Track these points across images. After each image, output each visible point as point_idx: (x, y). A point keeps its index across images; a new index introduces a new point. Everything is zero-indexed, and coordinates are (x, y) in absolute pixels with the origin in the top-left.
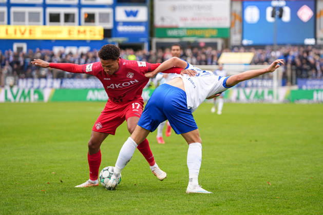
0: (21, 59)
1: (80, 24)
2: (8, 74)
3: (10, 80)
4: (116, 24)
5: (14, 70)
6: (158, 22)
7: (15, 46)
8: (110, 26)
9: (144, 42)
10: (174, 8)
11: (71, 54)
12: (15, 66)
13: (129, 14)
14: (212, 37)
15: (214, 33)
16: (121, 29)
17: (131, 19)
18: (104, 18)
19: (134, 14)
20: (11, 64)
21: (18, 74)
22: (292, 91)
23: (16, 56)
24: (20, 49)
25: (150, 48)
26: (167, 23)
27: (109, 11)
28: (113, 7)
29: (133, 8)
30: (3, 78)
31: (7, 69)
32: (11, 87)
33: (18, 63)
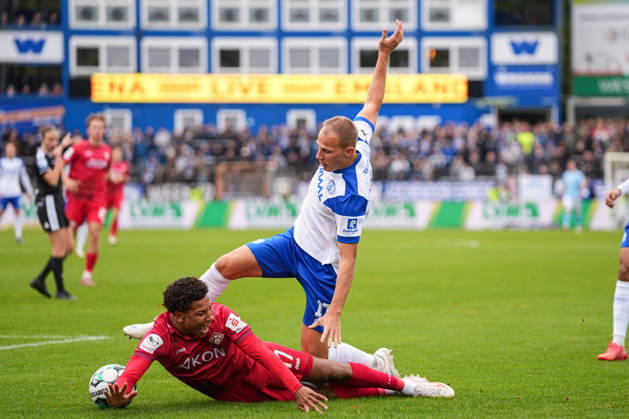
0: (304, 143)
1: (419, 71)
2: (280, 173)
3: (282, 185)
4: (492, 68)
5: (291, 164)
6: (579, 65)
7: (293, 117)
8: (479, 73)
9: (550, 107)
10: (613, 36)
11: (401, 131)
12: (293, 157)
13: (518, 49)
16: (503, 79)
17: (525, 59)
18: (468, 57)
19: (530, 48)
20: (285, 153)
21: (298, 171)
23: (294, 136)
24: (301, 123)
25: (563, 118)
26: (598, 66)
27: (478, 43)
28: (487, 34)
29: (529, 37)
30: (268, 178)
31: (276, 162)
32: (285, 197)
33: (297, 150)
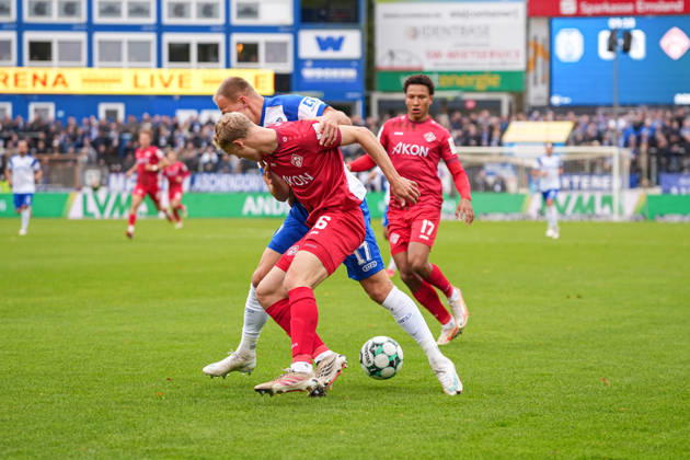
0: (114, 135)
1: (228, 65)
2: (90, 164)
3: (93, 176)
4: (299, 63)
5: (100, 156)
6: (383, 61)
7: (103, 108)
8: (287, 67)
9: (355, 100)
10: (414, 34)
11: (210, 122)
12: (102, 148)
13: (324, 44)
14: (489, 90)
15: (495, 82)
16: (309, 73)
17: (330, 54)
18: (276, 52)
19: (336, 44)
20: (94, 145)
21: (109, 164)
22: (650, 198)
23: (104, 129)
24: (112, 115)
25: (367, 113)
26: (401, 62)
27: (287, 38)
28: (294, 30)
30: (78, 169)
31: (87, 153)
32: (95, 189)
33: (108, 142)
